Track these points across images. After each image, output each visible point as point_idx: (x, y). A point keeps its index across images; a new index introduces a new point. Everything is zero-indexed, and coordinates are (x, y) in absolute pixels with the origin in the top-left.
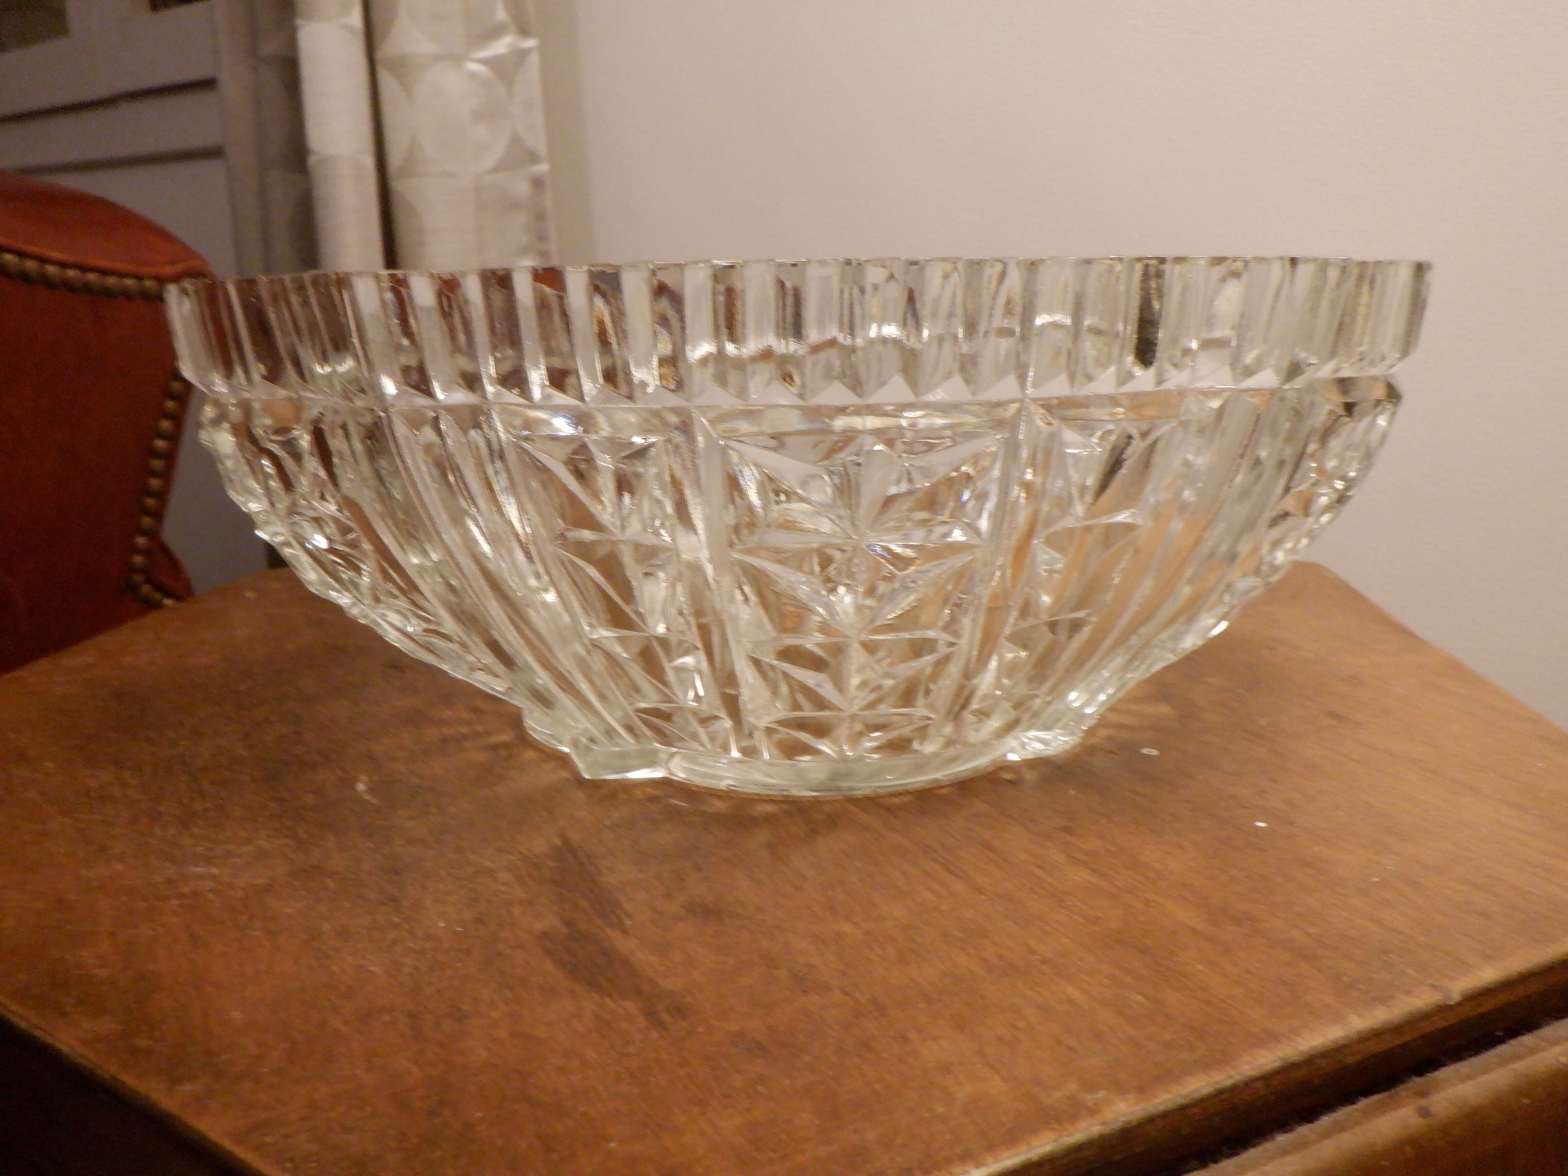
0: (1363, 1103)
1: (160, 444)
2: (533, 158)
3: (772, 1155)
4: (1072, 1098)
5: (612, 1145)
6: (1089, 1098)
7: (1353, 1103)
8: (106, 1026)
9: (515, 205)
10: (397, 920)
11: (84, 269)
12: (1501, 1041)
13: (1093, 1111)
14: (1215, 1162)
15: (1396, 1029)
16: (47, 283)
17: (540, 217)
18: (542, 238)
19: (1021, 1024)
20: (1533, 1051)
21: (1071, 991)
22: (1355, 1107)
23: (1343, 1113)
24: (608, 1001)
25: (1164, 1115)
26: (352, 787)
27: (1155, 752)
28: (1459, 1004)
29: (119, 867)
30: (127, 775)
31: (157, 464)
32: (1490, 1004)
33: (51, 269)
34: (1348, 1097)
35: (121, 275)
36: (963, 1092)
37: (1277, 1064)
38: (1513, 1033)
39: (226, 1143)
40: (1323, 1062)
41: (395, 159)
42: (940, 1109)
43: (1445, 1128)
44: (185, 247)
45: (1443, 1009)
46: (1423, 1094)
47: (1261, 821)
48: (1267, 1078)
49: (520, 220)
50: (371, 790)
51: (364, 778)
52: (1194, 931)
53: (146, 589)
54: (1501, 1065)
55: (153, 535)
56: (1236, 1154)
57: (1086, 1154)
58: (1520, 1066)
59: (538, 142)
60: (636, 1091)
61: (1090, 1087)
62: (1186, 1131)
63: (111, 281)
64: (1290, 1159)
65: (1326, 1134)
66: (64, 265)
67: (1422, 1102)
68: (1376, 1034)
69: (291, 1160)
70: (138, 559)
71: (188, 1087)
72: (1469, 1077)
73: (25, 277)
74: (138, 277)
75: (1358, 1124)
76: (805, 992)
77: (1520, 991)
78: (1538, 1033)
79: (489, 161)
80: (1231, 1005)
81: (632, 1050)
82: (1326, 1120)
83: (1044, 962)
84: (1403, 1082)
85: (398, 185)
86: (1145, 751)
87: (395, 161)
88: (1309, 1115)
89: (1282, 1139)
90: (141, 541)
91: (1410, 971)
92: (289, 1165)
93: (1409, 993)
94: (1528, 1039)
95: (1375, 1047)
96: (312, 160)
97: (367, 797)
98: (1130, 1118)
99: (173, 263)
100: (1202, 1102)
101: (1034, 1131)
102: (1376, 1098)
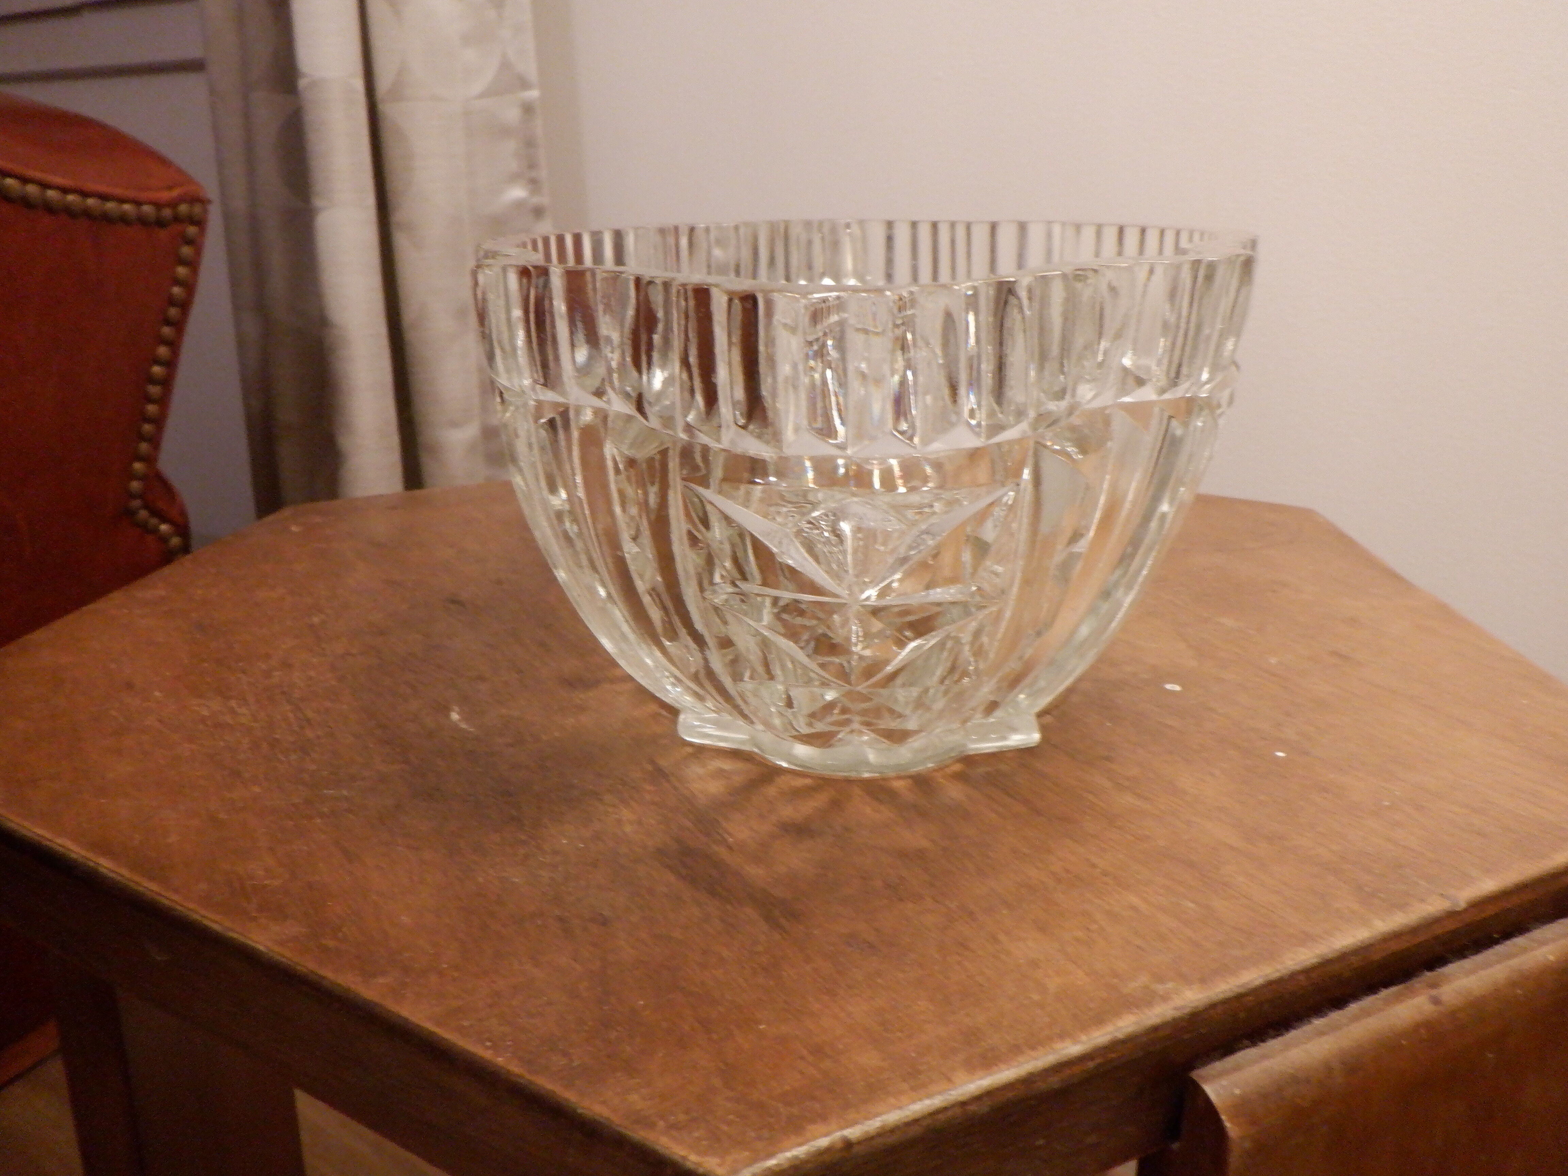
0: (1384, 993)
1: (157, 369)
2: (525, 84)
3: (899, 1034)
4: (1146, 987)
5: (762, 1027)
6: (1160, 988)
7: (1376, 993)
8: (292, 929)
9: (505, 132)
10: (523, 838)
11: (85, 194)
12: (1497, 942)
13: (1165, 998)
14: (1263, 1041)
15: (1413, 930)
16: (49, 208)
17: (530, 143)
18: (532, 166)
19: (1094, 927)
20: (1524, 950)
21: (1134, 900)
22: (1377, 996)
23: (1368, 1001)
24: (729, 907)
25: (1226, 1002)
26: (448, 716)
27: (1177, 688)
28: (1466, 910)
29: (257, 789)
30: (233, 703)
31: (154, 390)
32: (1491, 910)
33: (51, 194)
34: (1372, 988)
35: (122, 201)
36: (1053, 984)
37: (1315, 961)
38: (1507, 935)
39: (429, 1026)
40: (1353, 959)
41: (384, 83)
42: (1036, 997)
43: (1453, 1014)
44: (179, 171)
45: (1451, 914)
46: (1434, 985)
47: (1281, 752)
48: (1307, 971)
49: (511, 146)
50: (465, 718)
51: (457, 709)
52: (1232, 848)
53: (143, 514)
54: (1498, 962)
55: (150, 460)
56: (1281, 1035)
57: (1161, 1033)
58: (1515, 963)
59: (529, 68)
60: (772, 983)
61: (1161, 980)
62: (1242, 1015)
63: (110, 205)
64: (1325, 1038)
65: (1356, 1018)
66: (65, 191)
67: (1434, 992)
68: (1396, 935)
69: (490, 1040)
70: (135, 485)
71: (381, 980)
72: (1473, 971)
73: (26, 202)
74: (138, 203)
75: (1380, 1010)
76: (901, 900)
77: (1515, 900)
78: (1528, 935)
79: (478, 87)
80: (1272, 911)
81: (760, 948)
82: (1354, 1008)
83: (1105, 874)
84: (1417, 976)
85: (387, 109)
86: (1169, 687)
87: (383, 84)
88: (1339, 1003)
89: (1318, 1022)
90: (138, 466)
91: (1422, 882)
92: (488, 1044)
93: (1422, 901)
94: (1520, 941)
95: (1394, 946)
96: (302, 83)
97: (464, 726)
98: (1196, 1004)
99: (170, 188)
100: (1255, 991)
101: (1117, 1014)
102: (1393, 989)
